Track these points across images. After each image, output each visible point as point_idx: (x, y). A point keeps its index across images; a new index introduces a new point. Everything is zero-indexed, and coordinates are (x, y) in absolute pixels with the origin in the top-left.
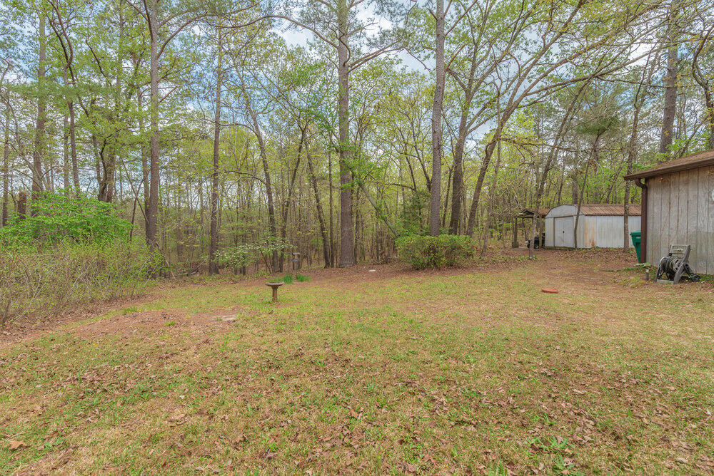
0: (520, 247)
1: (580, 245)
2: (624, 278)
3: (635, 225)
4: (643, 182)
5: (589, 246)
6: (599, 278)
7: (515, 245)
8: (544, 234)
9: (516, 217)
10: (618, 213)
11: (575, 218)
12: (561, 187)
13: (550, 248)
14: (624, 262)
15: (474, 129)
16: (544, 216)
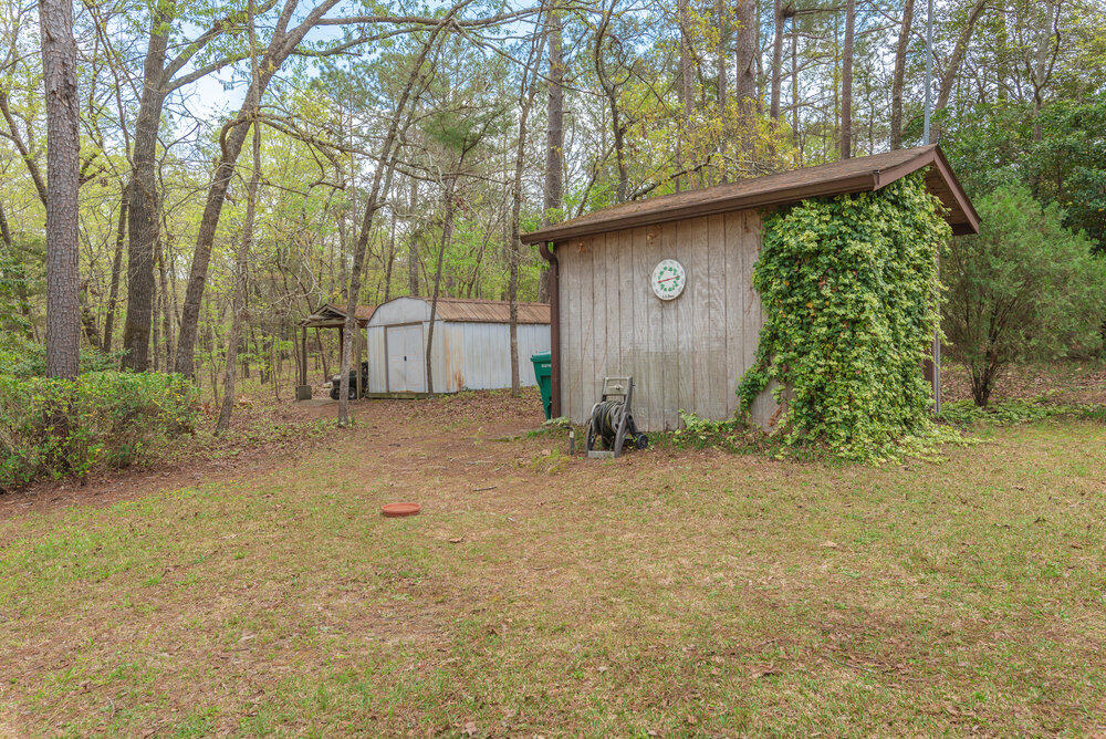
0: (314, 398)
1: (438, 388)
2: (533, 454)
3: (535, 341)
4: (551, 246)
5: (454, 389)
6: (490, 459)
7: (304, 394)
8: (365, 365)
9: (304, 325)
10: (498, 318)
11: (427, 326)
12: (390, 264)
13: (378, 397)
14: (516, 418)
15: (189, 79)
16: (363, 324)
